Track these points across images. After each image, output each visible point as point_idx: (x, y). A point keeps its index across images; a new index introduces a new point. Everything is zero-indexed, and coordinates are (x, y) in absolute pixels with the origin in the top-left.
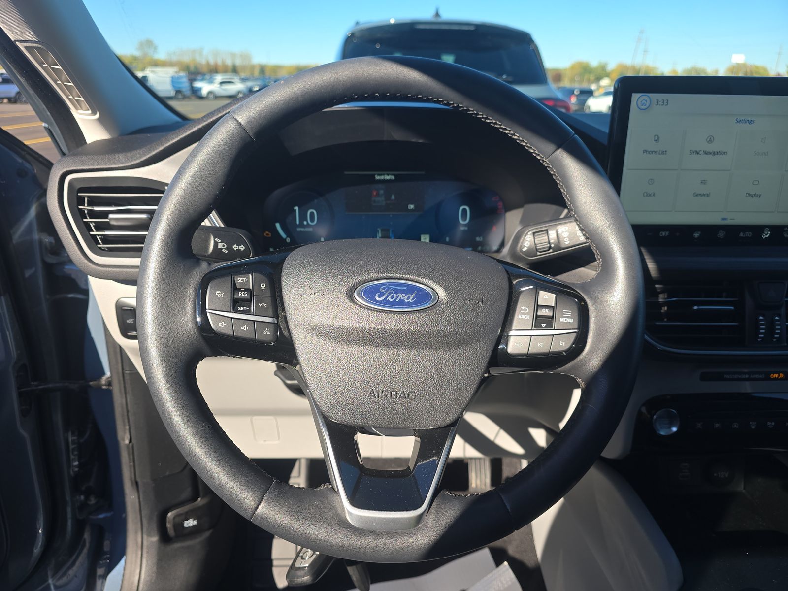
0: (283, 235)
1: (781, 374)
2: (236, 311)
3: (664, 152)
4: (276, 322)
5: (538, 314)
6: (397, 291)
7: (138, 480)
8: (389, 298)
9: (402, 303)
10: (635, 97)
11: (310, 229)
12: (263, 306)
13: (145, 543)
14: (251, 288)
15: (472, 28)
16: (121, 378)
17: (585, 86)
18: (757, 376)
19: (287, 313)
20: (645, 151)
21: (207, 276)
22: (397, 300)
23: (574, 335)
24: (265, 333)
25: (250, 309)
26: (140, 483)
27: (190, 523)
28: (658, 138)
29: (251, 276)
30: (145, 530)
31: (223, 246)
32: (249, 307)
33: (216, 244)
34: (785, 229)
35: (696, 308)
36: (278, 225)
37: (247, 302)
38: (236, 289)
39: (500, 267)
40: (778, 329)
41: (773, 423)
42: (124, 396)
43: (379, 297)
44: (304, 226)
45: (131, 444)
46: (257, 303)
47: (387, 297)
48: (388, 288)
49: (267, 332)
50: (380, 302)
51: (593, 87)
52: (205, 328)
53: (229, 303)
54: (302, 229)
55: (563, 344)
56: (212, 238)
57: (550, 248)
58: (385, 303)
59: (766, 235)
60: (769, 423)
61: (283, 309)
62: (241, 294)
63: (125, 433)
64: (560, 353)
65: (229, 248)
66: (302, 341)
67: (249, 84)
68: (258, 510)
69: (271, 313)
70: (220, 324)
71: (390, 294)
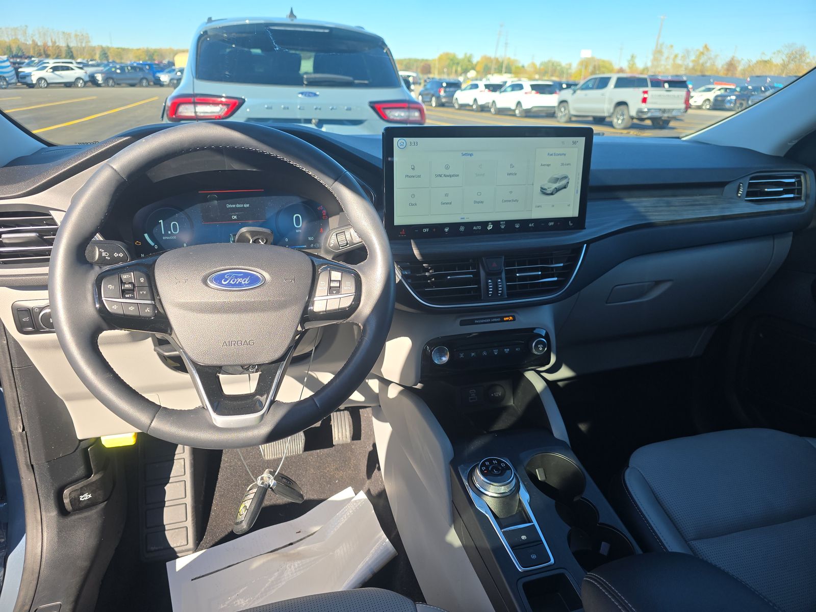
0: (152, 244)
1: (510, 317)
2: (124, 297)
3: (419, 176)
4: (154, 303)
5: (331, 285)
6: (236, 277)
7: (33, 463)
8: (231, 282)
9: (240, 285)
10: (396, 140)
11: (175, 237)
12: (143, 293)
13: (44, 518)
14: (133, 281)
15: (327, 31)
16: (11, 375)
17: (452, 78)
18: (496, 320)
19: (161, 296)
20: (407, 176)
21: (101, 275)
22: (237, 283)
23: (353, 297)
24: (146, 311)
25: (134, 296)
26: (35, 466)
27: (86, 497)
28: (414, 167)
29: (132, 273)
30: (43, 507)
31: (106, 254)
32: (134, 294)
33: (100, 253)
34: (501, 223)
35: (449, 277)
36: (146, 235)
37: (132, 291)
38: (122, 283)
39: (307, 258)
40: (500, 287)
41: (508, 350)
42: (15, 390)
43: (224, 281)
44: (169, 235)
45: (24, 432)
46: (139, 291)
47: (230, 281)
48: (230, 276)
49: (148, 310)
50: (225, 285)
51: (461, 79)
52: (103, 311)
53: (119, 293)
54: (168, 238)
55: (346, 302)
56: (97, 249)
57: (347, 244)
58: (229, 285)
59: (490, 227)
60: (505, 350)
61: (158, 295)
62: (126, 286)
63: (18, 423)
64: (344, 308)
65: (111, 255)
66: (174, 315)
67: (90, 70)
68: (152, 424)
69: (149, 297)
70: (113, 307)
71: (232, 279)
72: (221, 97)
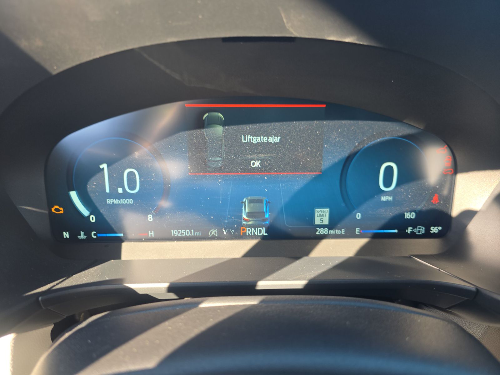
0: (85, 212)
11: (131, 200)
36: (74, 195)
44: (119, 196)
54: (116, 202)
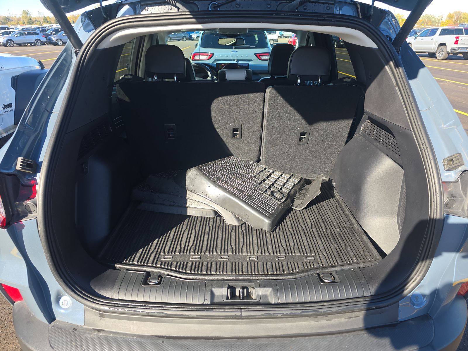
72: (209, 53)
